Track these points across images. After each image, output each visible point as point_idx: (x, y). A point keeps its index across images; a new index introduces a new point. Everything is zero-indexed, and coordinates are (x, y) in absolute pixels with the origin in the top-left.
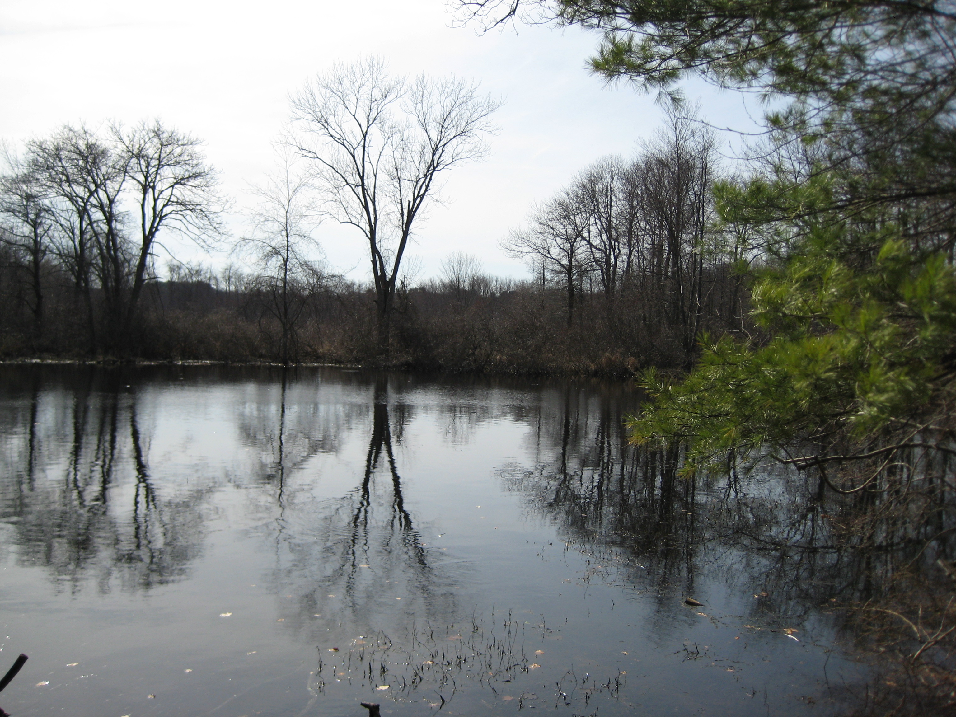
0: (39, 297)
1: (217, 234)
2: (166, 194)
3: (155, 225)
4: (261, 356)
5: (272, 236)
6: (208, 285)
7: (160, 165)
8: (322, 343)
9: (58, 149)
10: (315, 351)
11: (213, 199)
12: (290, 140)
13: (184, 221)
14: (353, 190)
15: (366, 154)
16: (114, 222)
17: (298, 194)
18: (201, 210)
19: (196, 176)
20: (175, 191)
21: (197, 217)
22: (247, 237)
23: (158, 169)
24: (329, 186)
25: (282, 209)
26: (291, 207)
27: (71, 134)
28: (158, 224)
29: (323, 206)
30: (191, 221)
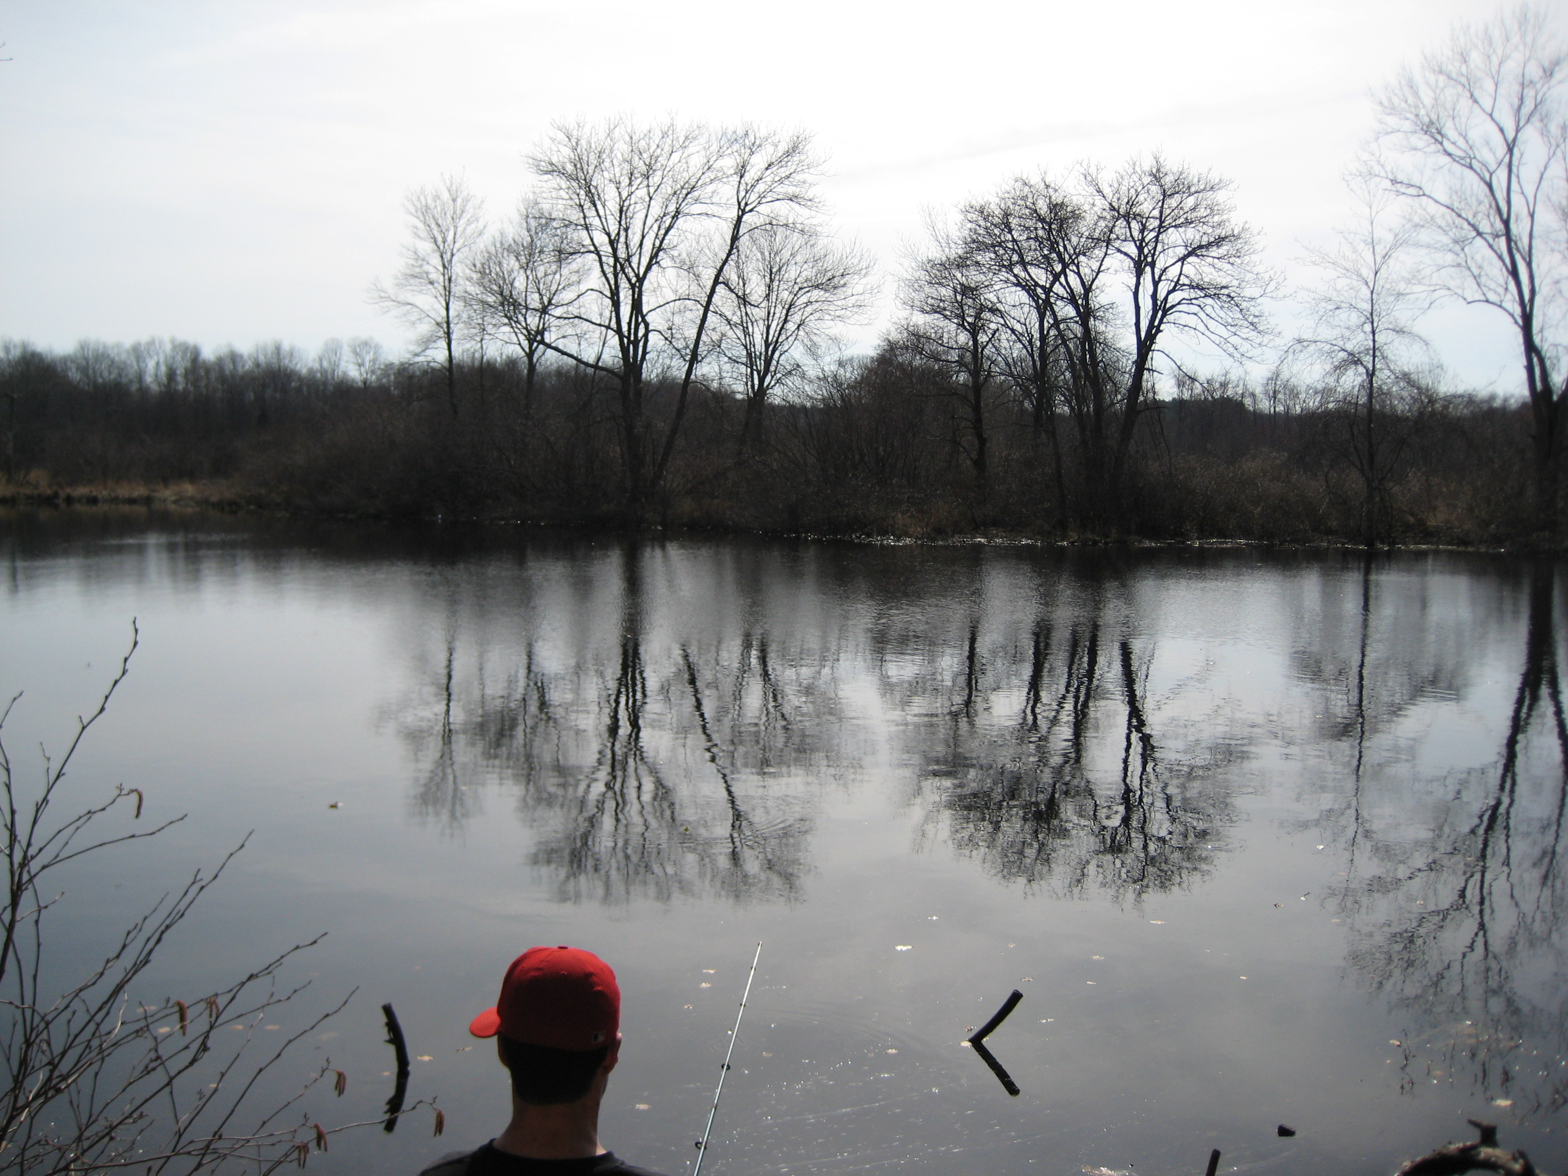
0: (982, 441)
1: (1255, 333)
2: (1173, 272)
3: (1156, 323)
4: (1329, 532)
5: (1347, 333)
6: (1240, 405)
7: (1161, 228)
8: (1434, 509)
9: (1007, 215)
10: (1421, 522)
11: (1249, 276)
12: (1377, 169)
13: (1202, 314)
14: (1491, 246)
15: (1514, 179)
16: (1092, 319)
17: (1391, 262)
18: (1229, 296)
19: (1219, 241)
20: (1188, 269)
21: (1222, 307)
22: (1305, 337)
23: (1159, 233)
24: (1446, 240)
25: (1364, 288)
26: (1380, 282)
27: (1026, 189)
28: (1161, 322)
29: (1435, 275)
30: (1213, 315)
